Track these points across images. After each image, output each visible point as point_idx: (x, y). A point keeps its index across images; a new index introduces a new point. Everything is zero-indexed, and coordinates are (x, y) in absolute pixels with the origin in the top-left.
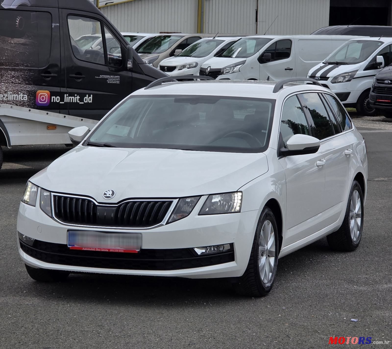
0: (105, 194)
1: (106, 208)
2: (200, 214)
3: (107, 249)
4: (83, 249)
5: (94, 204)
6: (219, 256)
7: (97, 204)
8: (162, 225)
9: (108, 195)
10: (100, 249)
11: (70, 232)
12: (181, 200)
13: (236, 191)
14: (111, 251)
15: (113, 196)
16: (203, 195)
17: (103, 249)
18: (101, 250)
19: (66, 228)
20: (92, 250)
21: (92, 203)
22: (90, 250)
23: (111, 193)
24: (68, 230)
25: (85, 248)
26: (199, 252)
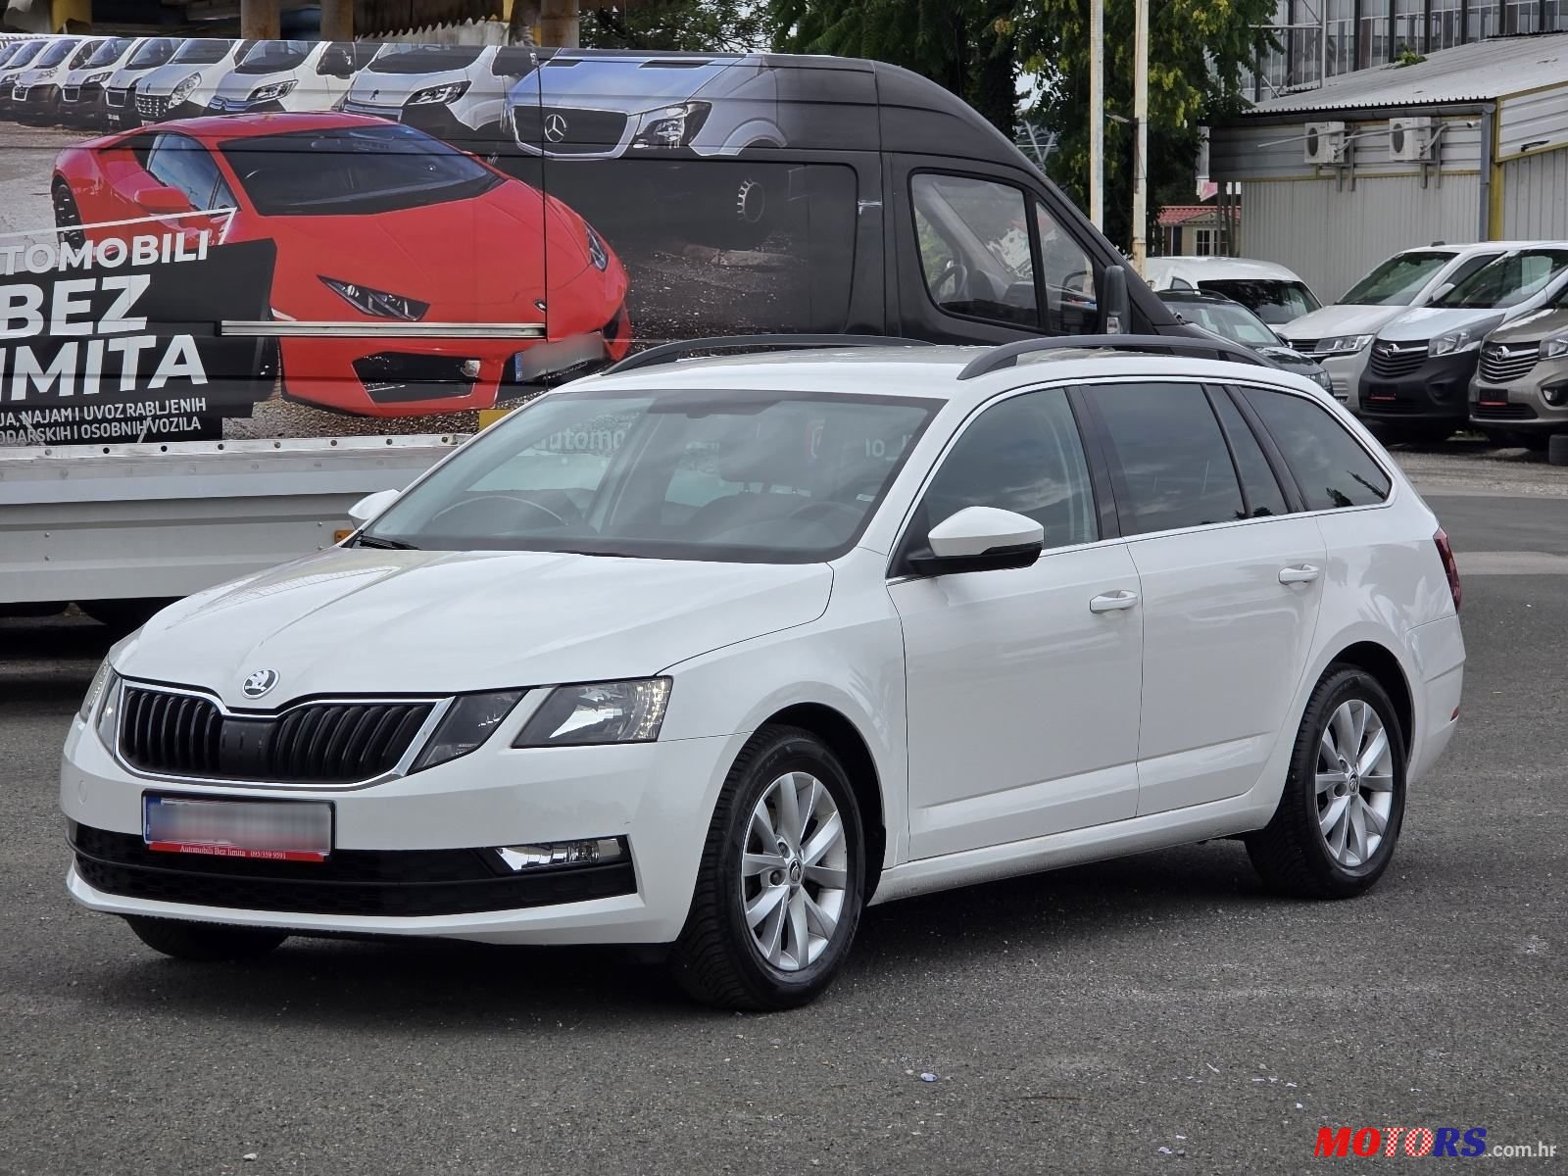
0: (249, 682)
1: (246, 724)
2: (517, 744)
3: (243, 850)
4: (183, 850)
5: (218, 712)
6: (582, 875)
7: (225, 712)
8: (396, 777)
9: (255, 686)
10: (224, 849)
11: (150, 797)
12: (462, 699)
13: (652, 674)
14: (254, 854)
15: (267, 688)
16: (537, 687)
17: (234, 849)
18: (227, 852)
19: (142, 786)
20: (205, 851)
21: (213, 710)
22: (199, 851)
23: (266, 676)
24: (146, 793)
25: (188, 846)
26: (516, 860)
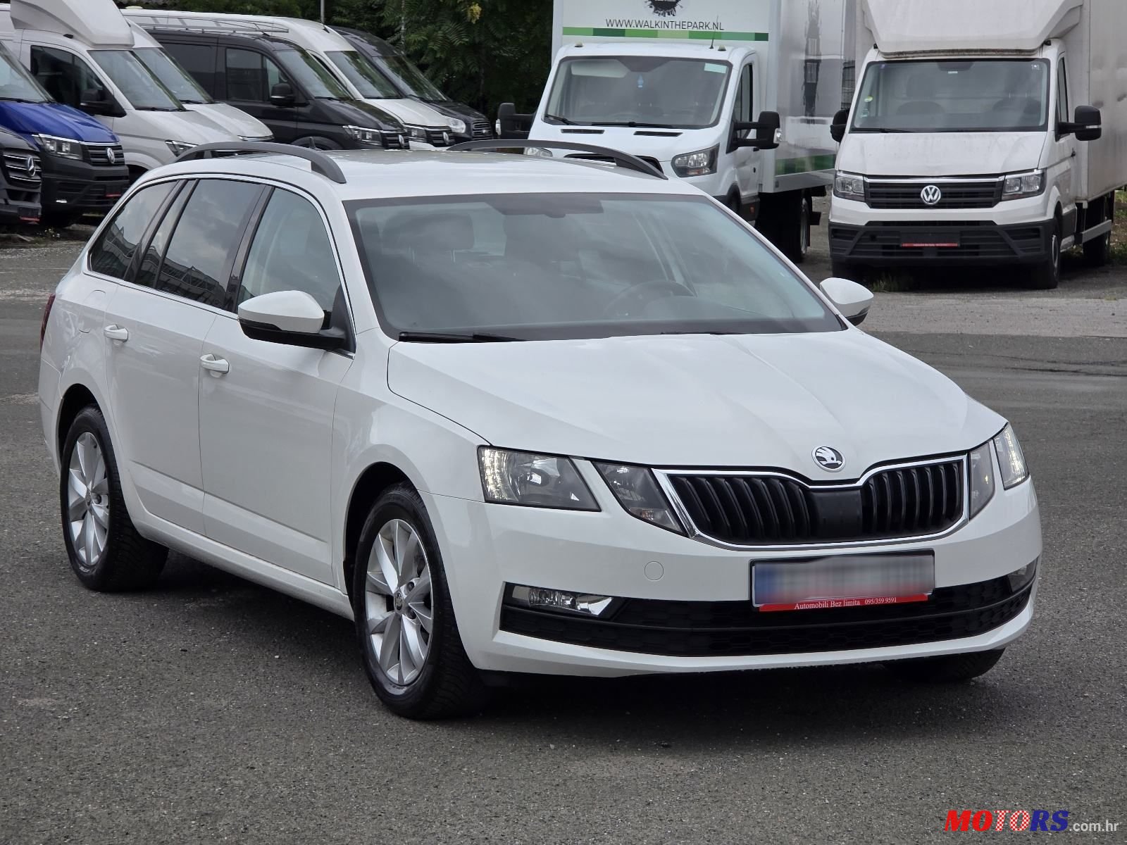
1: (838, 494)
3: (857, 600)
4: (798, 607)
7: (807, 486)
9: (830, 461)
10: (840, 601)
11: (758, 566)
14: (867, 602)
17: (849, 600)
18: (842, 604)
19: (747, 558)
20: (819, 606)
22: (814, 606)
24: (753, 563)
25: (803, 604)
